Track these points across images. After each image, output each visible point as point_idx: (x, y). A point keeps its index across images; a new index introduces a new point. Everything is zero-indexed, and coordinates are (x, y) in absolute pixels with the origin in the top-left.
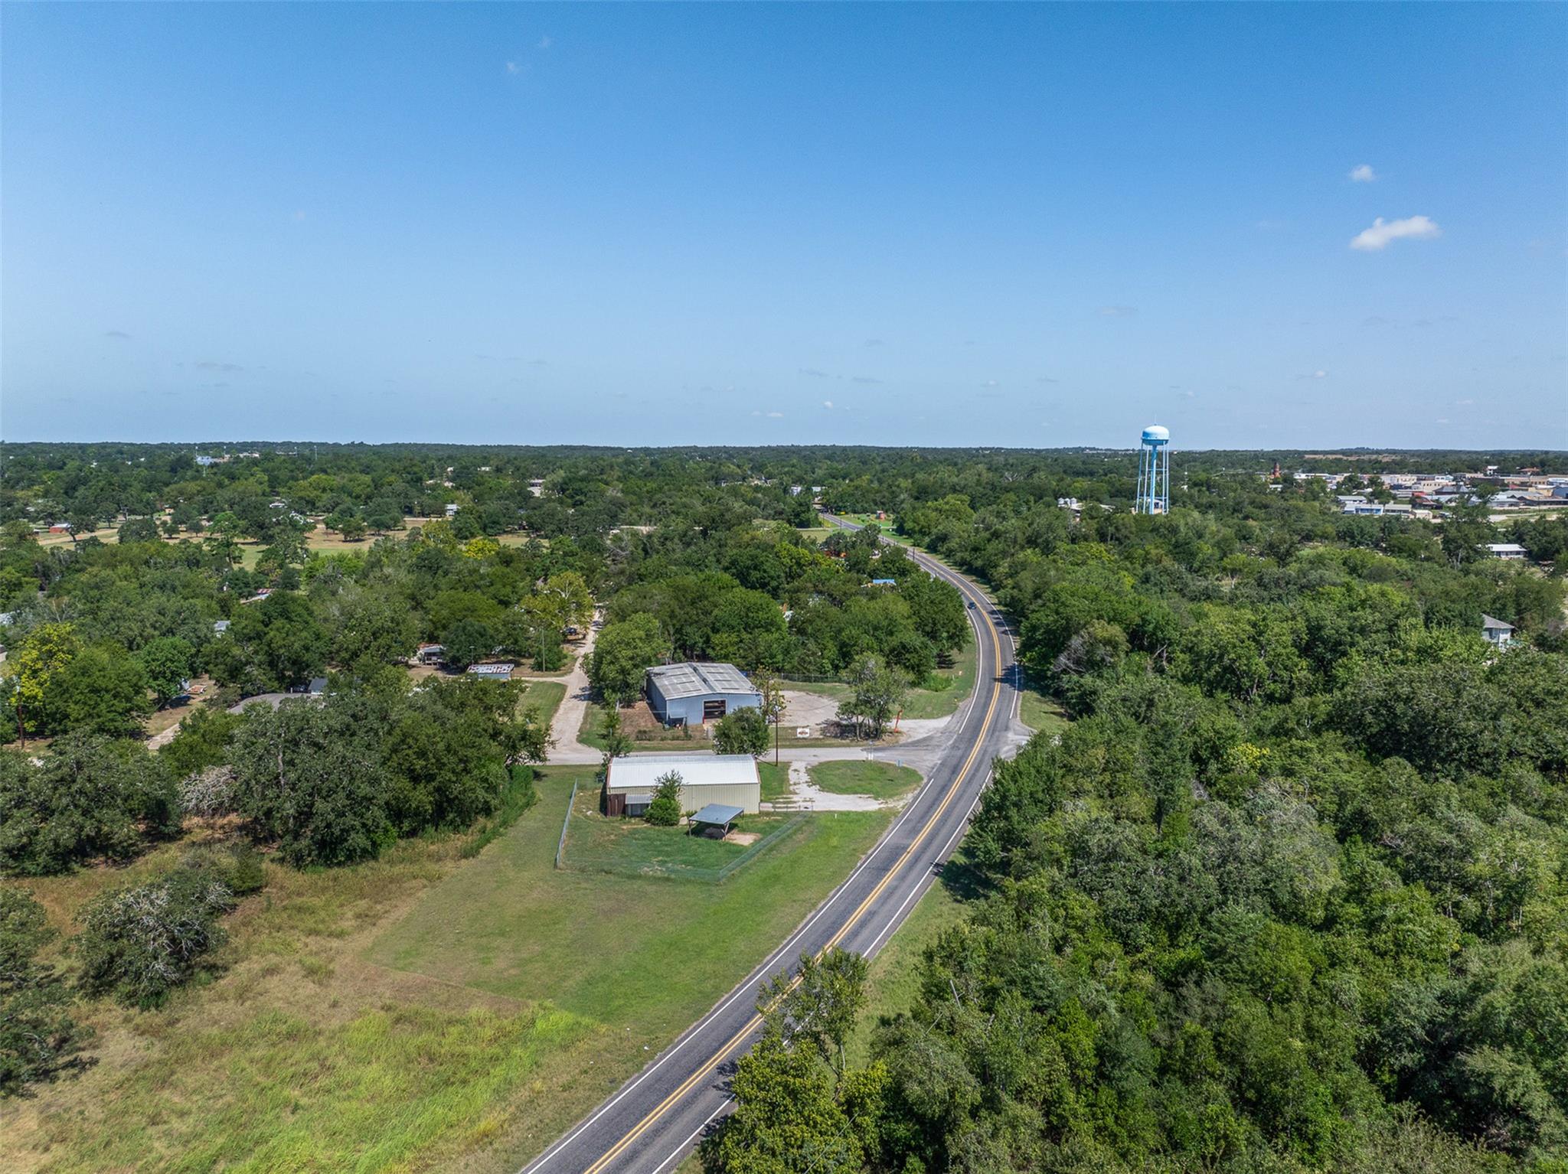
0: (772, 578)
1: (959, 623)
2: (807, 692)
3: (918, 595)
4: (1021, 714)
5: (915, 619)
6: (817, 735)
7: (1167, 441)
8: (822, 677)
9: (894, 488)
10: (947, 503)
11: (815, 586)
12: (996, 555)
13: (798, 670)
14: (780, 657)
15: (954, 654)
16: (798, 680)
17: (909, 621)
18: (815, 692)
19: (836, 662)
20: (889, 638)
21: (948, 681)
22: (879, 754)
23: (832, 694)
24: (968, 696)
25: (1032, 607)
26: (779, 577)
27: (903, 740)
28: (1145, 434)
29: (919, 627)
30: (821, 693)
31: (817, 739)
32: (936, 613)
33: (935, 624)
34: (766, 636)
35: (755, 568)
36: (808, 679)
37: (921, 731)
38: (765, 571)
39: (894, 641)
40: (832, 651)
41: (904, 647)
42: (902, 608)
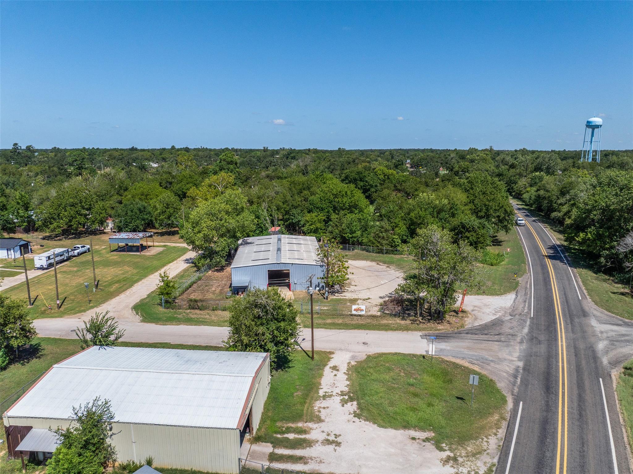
0: (372, 186)
1: (508, 210)
2: (378, 262)
3: (472, 189)
4: (589, 295)
5: (471, 206)
6: (375, 311)
7: (601, 126)
8: (393, 249)
9: (447, 156)
10: (478, 156)
11: (395, 186)
12: (514, 176)
13: (373, 243)
14: (359, 233)
15: (501, 235)
16: (373, 252)
17: (466, 207)
18: (385, 263)
19: (405, 237)
20: (451, 219)
21: (500, 256)
22: (443, 345)
23: (399, 266)
24: (525, 272)
25: (559, 202)
26: (376, 186)
27: (469, 323)
28: (588, 122)
29: (475, 212)
30: (389, 263)
31: (374, 317)
32: (489, 201)
33: (487, 210)
34: (350, 217)
35: (361, 180)
36: (381, 252)
37: (487, 310)
38: (367, 182)
39: (455, 222)
40: (402, 229)
41: (464, 227)
42: (460, 197)
